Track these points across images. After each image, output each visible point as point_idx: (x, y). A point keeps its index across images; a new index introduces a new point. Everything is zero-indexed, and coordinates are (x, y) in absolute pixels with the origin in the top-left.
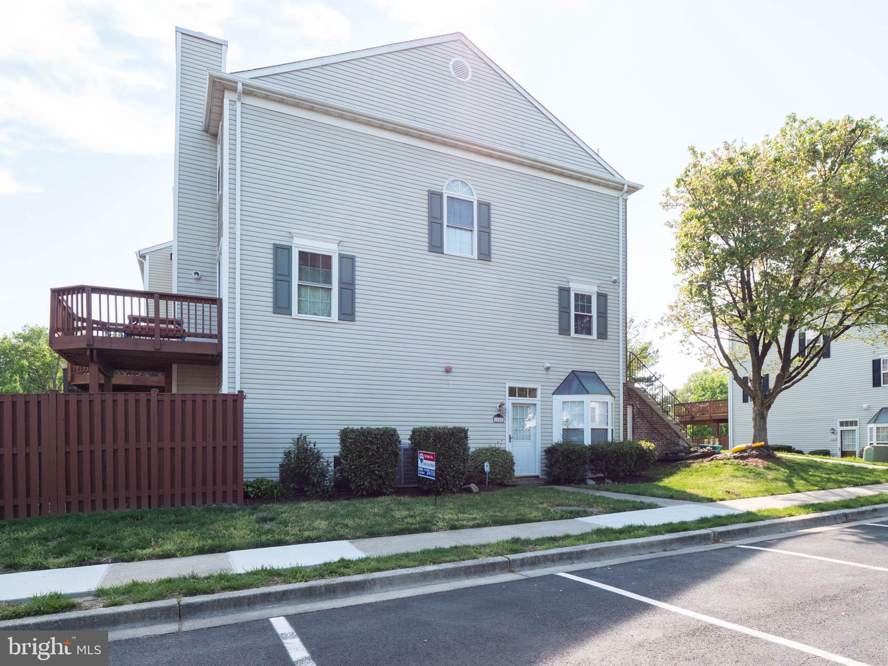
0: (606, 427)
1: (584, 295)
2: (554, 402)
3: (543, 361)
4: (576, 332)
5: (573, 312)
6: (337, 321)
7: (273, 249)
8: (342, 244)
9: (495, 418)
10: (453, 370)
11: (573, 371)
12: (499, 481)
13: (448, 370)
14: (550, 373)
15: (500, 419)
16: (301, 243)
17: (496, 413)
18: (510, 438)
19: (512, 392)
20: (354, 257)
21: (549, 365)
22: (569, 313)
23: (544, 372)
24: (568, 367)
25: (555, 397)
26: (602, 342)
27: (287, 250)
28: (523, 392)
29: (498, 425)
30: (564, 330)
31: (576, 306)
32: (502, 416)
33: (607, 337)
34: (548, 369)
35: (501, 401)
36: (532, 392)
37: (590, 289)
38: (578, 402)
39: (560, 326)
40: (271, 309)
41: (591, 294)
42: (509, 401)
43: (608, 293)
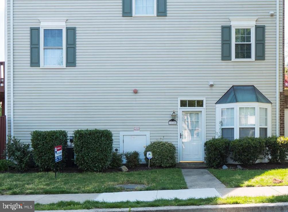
0: (266, 127)
1: (245, 29)
2: (217, 109)
3: (208, 80)
4: (237, 57)
5: (233, 42)
6: (65, 67)
7: (30, 31)
8: (68, 21)
9: (170, 122)
10: (139, 91)
11: (233, 86)
12: (157, 165)
13: (136, 92)
14: (213, 88)
15: (173, 123)
16: (45, 25)
17: (171, 119)
18: (181, 135)
19: (183, 104)
20: (75, 28)
21: (212, 83)
22: (230, 45)
23: (209, 88)
24: (229, 83)
25: (217, 105)
26: (260, 63)
27: (37, 30)
28: (191, 104)
29: (172, 126)
30: (226, 56)
31: (237, 38)
32: (175, 121)
33: (264, 58)
34: (212, 86)
35: (173, 110)
36: (200, 104)
37: (250, 24)
38: (231, 108)
39: (222, 54)
40: (29, 65)
41: (249, 28)
42: (180, 110)
43: (266, 25)
